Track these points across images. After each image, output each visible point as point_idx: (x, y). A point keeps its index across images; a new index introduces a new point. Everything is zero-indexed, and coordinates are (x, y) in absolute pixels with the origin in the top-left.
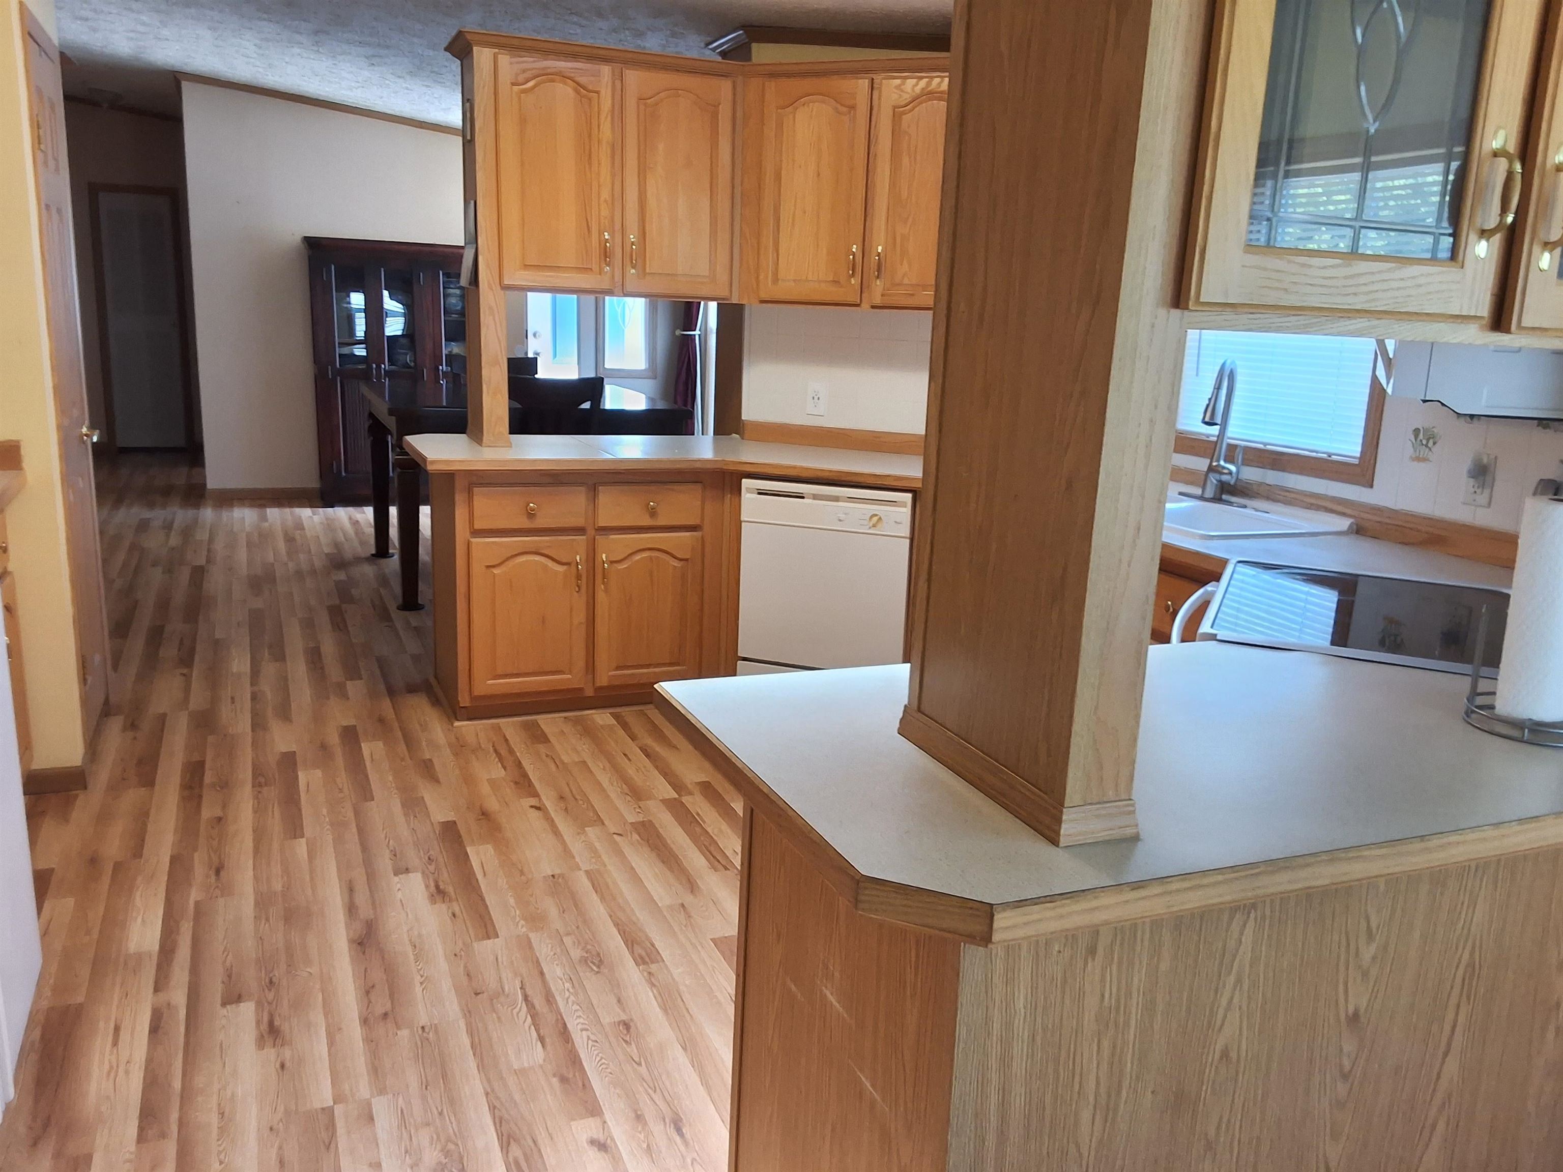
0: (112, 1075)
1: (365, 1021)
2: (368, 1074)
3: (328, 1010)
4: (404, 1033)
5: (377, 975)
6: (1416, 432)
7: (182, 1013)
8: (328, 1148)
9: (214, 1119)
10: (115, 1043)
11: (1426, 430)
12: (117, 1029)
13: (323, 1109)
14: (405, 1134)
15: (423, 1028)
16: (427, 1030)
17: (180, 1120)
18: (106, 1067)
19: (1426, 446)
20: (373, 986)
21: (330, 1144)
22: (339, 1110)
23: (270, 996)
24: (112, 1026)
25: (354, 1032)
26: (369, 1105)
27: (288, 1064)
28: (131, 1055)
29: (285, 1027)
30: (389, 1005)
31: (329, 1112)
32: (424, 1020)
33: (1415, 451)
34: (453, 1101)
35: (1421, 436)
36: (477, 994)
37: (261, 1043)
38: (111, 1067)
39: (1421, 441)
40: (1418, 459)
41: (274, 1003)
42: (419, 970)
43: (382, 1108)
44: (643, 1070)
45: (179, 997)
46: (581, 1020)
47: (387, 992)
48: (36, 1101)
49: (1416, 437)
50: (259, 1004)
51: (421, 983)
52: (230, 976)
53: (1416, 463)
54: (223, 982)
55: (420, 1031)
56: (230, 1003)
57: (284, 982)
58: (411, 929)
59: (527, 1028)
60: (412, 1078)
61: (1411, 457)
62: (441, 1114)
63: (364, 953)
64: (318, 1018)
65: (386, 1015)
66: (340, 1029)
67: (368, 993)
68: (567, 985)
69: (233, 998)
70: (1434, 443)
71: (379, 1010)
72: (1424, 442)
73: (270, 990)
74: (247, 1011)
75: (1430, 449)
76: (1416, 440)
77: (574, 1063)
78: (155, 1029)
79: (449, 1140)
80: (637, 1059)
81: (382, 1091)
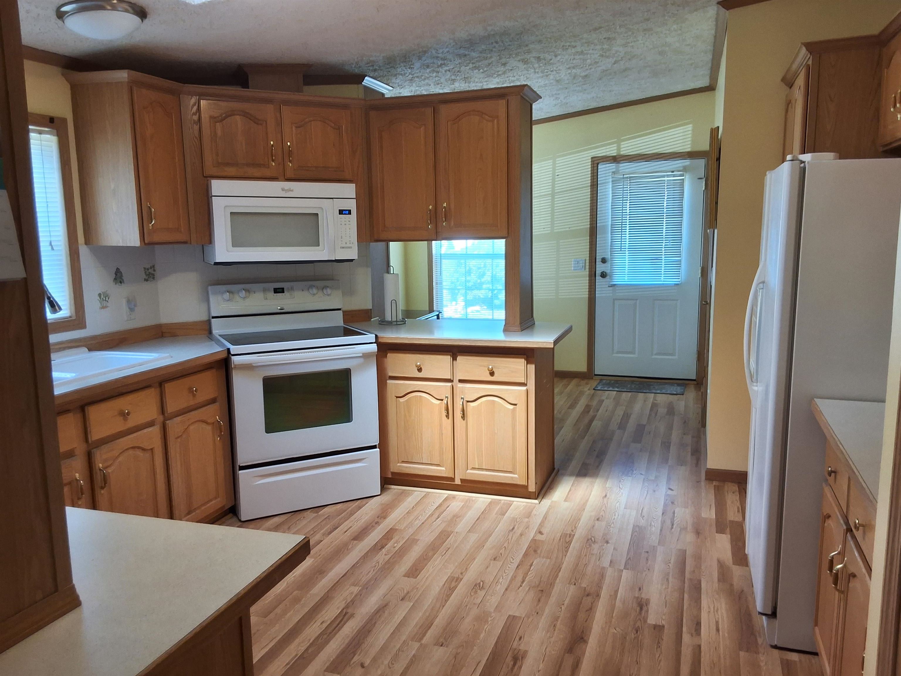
0: (716, 609)
1: (598, 596)
2: (606, 576)
3: (613, 607)
4: (584, 585)
5: (582, 616)
6: (100, 295)
7: (684, 629)
8: (630, 558)
9: (671, 579)
10: (717, 623)
11: (104, 293)
12: (718, 630)
13: (628, 569)
14: (601, 555)
15: (575, 584)
16: (574, 583)
17: (684, 583)
18: (719, 613)
19: (105, 300)
20: (587, 611)
21: (628, 559)
22: (622, 567)
23: (639, 624)
24: (721, 632)
25: (604, 593)
26: (610, 566)
27: (638, 589)
28: (709, 615)
29: (635, 605)
30: (584, 598)
31: (625, 568)
32: (572, 587)
33: (101, 304)
34: (579, 557)
35: (102, 297)
36: (542, 591)
37: (647, 602)
38: (717, 611)
39: (103, 299)
40: (103, 307)
41: (637, 619)
42: (560, 612)
43: (606, 563)
44: (506, 545)
45: (686, 638)
46: (509, 566)
47: (581, 606)
48: (748, 607)
49: (100, 297)
50: (645, 621)
51: (563, 604)
52: (659, 643)
53: (103, 310)
54: (662, 640)
55: (576, 584)
56: (660, 626)
57: (630, 629)
58: (550, 637)
59: (533, 571)
60: (589, 568)
61: (100, 308)
62: (586, 555)
63: (583, 631)
64: (618, 603)
65: (588, 595)
66: (610, 596)
67: (591, 609)
68: (501, 580)
69: (658, 628)
70: (109, 299)
71: (590, 599)
72: (104, 299)
73: (639, 626)
74: (652, 620)
75: (108, 301)
76: (100, 299)
77: (527, 555)
78: (698, 624)
79: (587, 548)
80: (504, 548)
81: (603, 568)
